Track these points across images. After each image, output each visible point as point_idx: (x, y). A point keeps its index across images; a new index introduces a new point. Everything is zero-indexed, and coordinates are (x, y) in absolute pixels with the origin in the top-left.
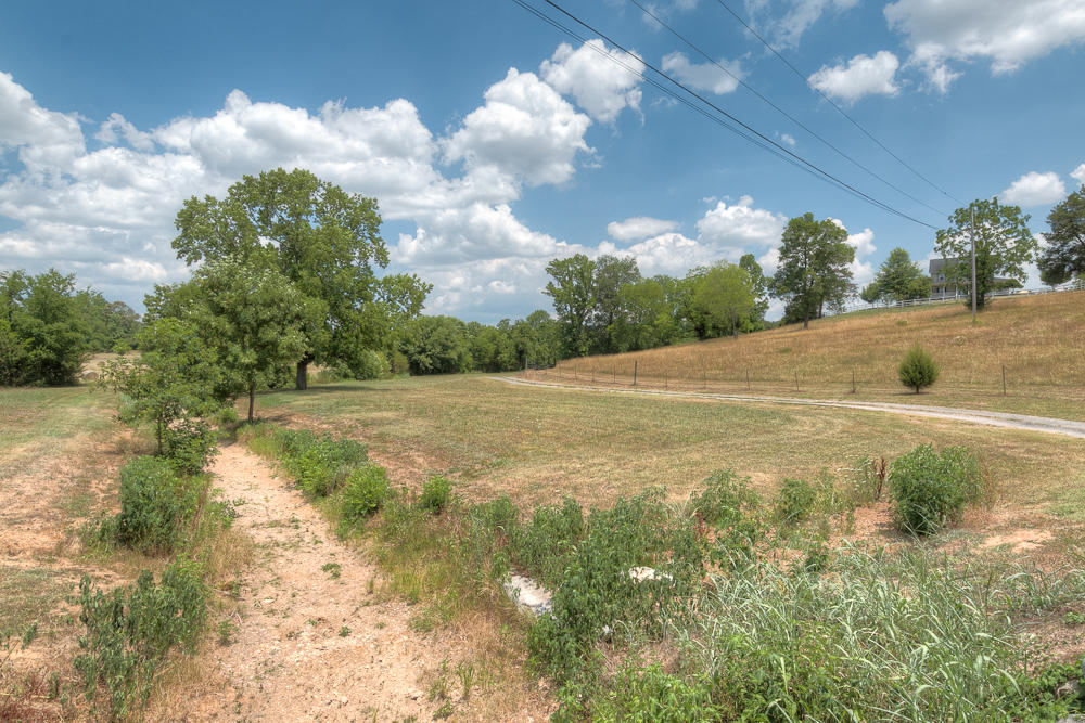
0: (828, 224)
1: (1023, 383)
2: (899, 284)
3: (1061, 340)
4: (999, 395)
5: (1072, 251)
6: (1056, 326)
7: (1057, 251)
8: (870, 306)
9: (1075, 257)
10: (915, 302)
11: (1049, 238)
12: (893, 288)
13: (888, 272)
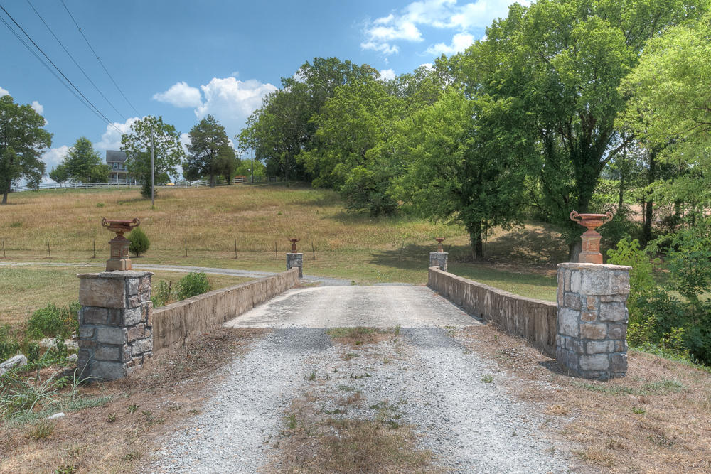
0: (27, 108)
1: (193, 249)
2: (83, 168)
3: (206, 223)
4: (184, 257)
5: (202, 159)
6: (201, 214)
7: (194, 158)
8: (58, 185)
9: (204, 164)
10: (96, 185)
11: (190, 149)
12: (78, 171)
13: (74, 157)
